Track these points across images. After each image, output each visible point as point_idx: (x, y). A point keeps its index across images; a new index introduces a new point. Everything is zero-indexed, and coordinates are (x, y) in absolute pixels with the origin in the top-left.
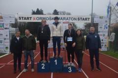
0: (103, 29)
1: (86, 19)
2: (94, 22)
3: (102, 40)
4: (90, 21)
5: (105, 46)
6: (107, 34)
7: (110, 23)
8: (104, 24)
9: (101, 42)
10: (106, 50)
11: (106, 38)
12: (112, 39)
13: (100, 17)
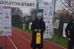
0: (48, 15)
1: (31, 4)
2: (39, 8)
3: (47, 27)
4: (35, 7)
5: (50, 33)
6: (51, 21)
7: (54, 10)
8: (49, 11)
9: (46, 29)
10: (51, 37)
11: (51, 25)
12: (56, 26)
13: (45, 3)
